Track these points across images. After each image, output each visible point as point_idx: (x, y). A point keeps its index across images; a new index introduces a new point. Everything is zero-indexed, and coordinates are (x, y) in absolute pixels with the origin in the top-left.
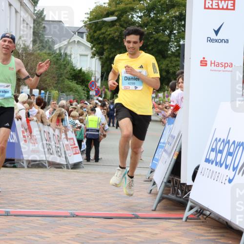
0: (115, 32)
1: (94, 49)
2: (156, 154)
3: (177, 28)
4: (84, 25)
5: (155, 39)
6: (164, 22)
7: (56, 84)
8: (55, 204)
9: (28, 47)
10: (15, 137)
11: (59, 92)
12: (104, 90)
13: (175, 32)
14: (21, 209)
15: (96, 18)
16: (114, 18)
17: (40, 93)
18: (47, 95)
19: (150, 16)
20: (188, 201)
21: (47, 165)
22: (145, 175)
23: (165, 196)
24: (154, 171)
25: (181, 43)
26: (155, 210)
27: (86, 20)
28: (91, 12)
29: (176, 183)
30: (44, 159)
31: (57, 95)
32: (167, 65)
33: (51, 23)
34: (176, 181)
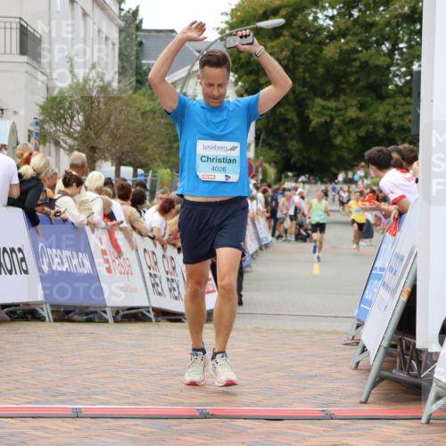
0: (282, 50)
1: (240, 83)
2: (367, 292)
3: (406, 38)
4: (219, 36)
5: (361, 63)
6: (379, 27)
7: (166, 155)
8: (169, 393)
9: (109, 84)
10: (87, 263)
11: (172, 171)
12: (261, 165)
13: (401, 45)
14: (103, 404)
15: (242, 22)
16: (279, 21)
17: (135, 174)
18: (149, 178)
19: (351, 15)
20: (431, 383)
21: (152, 315)
22: (346, 333)
23: (386, 373)
24: (363, 324)
25: (415, 67)
26: (365, 402)
27: (224, 26)
28: (232, 10)
29: (408, 349)
30: (147, 304)
31: (169, 178)
32: (388, 113)
33: (153, 34)
34: (406, 345)
